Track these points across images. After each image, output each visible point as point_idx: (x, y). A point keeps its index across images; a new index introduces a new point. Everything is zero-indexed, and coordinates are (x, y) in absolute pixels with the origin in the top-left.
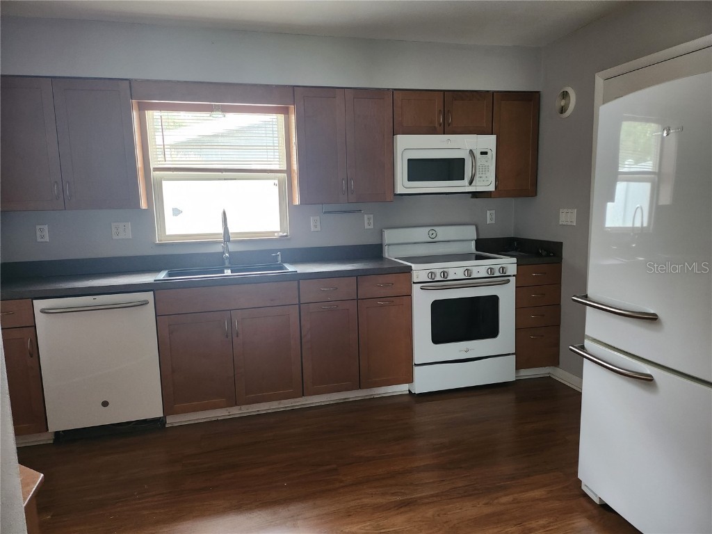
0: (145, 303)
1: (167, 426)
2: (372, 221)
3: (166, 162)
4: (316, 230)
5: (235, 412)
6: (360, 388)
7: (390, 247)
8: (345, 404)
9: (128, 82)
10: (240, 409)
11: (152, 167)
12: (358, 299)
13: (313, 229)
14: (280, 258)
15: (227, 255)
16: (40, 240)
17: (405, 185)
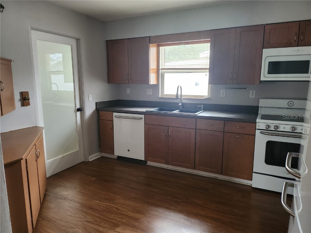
0: (141, 119)
1: (147, 164)
2: (254, 94)
3: (165, 66)
4: (223, 96)
5: (170, 167)
6: (221, 174)
7: (262, 109)
8: (216, 179)
9: (148, 37)
10: (172, 167)
11: (160, 68)
12: (224, 132)
13: (221, 96)
14: (202, 108)
15: (180, 104)
16: (127, 93)
17: (265, 76)
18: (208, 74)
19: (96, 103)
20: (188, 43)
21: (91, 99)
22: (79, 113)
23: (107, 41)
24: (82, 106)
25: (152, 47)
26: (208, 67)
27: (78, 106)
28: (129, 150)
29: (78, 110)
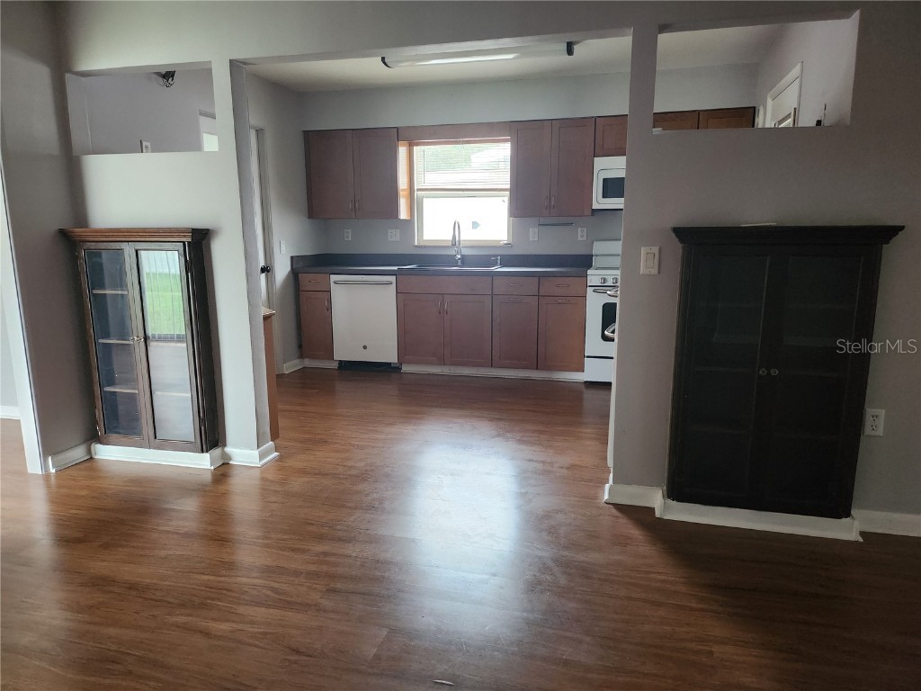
0: (390, 283)
1: (402, 372)
2: (585, 234)
3: (424, 184)
4: (534, 239)
6: (538, 369)
7: (598, 258)
9: (396, 129)
11: (415, 188)
12: (539, 296)
13: (531, 239)
14: (499, 262)
15: (459, 256)
16: (346, 239)
17: (599, 202)
18: (506, 199)
19: (292, 257)
20: (468, 142)
21: (283, 248)
22: (263, 276)
23: (306, 133)
24: (268, 262)
25: (401, 146)
26: (508, 186)
27: (262, 263)
28: (365, 347)
29: (264, 270)
